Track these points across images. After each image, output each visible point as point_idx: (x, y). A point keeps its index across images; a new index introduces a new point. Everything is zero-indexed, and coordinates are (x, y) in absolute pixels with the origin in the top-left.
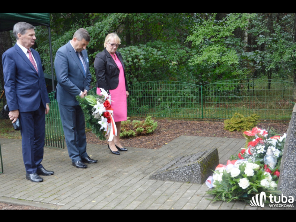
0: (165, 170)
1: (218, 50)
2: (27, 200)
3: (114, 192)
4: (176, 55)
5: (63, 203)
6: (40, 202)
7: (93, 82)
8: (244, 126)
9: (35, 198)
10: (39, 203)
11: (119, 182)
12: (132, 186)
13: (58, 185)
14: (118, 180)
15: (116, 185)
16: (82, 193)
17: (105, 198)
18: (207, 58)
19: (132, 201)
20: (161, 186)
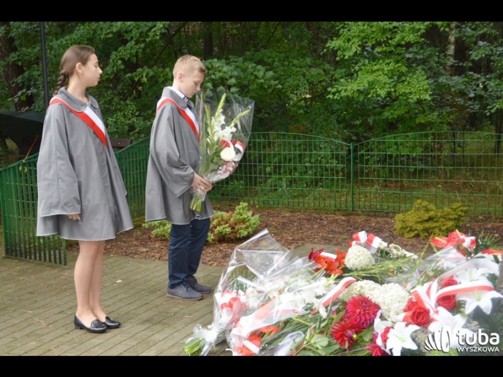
1: (389, 71)
4: (303, 79)
7: (133, 132)
8: (436, 227)
11: (172, 334)
13: (46, 338)
15: (164, 341)
18: (367, 85)
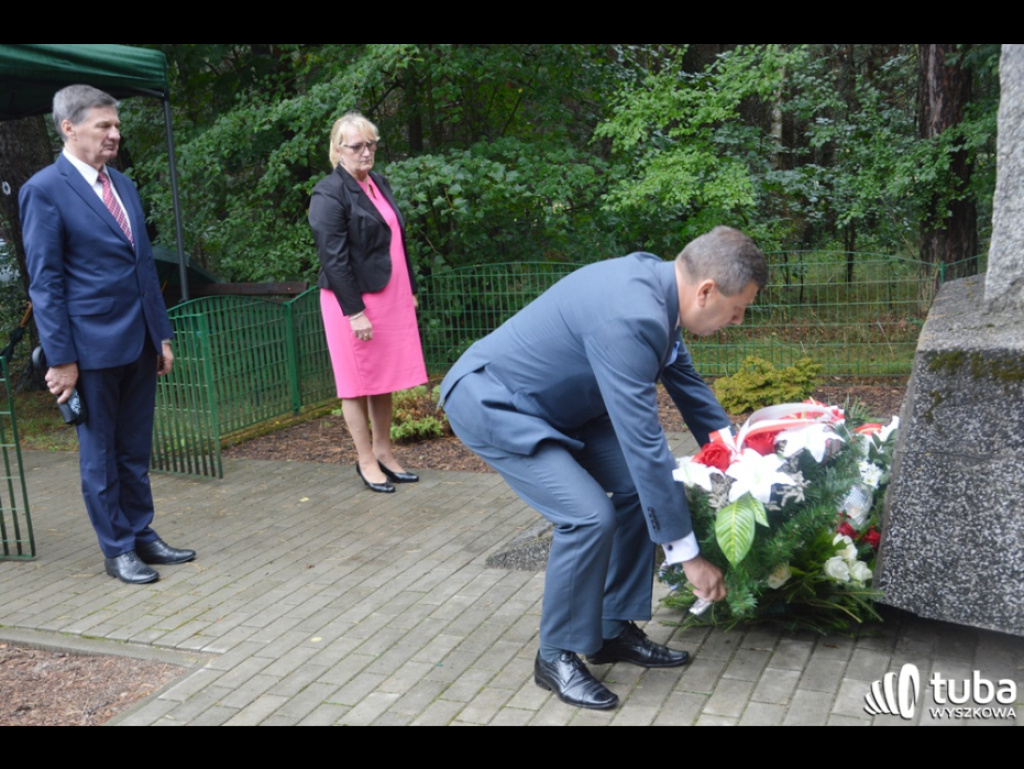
0: (533, 537)
1: (692, 164)
2: (109, 639)
3: (379, 608)
4: (563, 181)
5: (222, 646)
6: (151, 644)
7: (309, 270)
8: (776, 396)
9: (136, 631)
10: (146, 646)
11: (394, 578)
12: (432, 589)
13: (204, 590)
14: (389, 572)
15: (384, 588)
16: (278, 615)
17: (350, 629)
18: (659, 187)
19: (435, 636)
20: (523, 586)
